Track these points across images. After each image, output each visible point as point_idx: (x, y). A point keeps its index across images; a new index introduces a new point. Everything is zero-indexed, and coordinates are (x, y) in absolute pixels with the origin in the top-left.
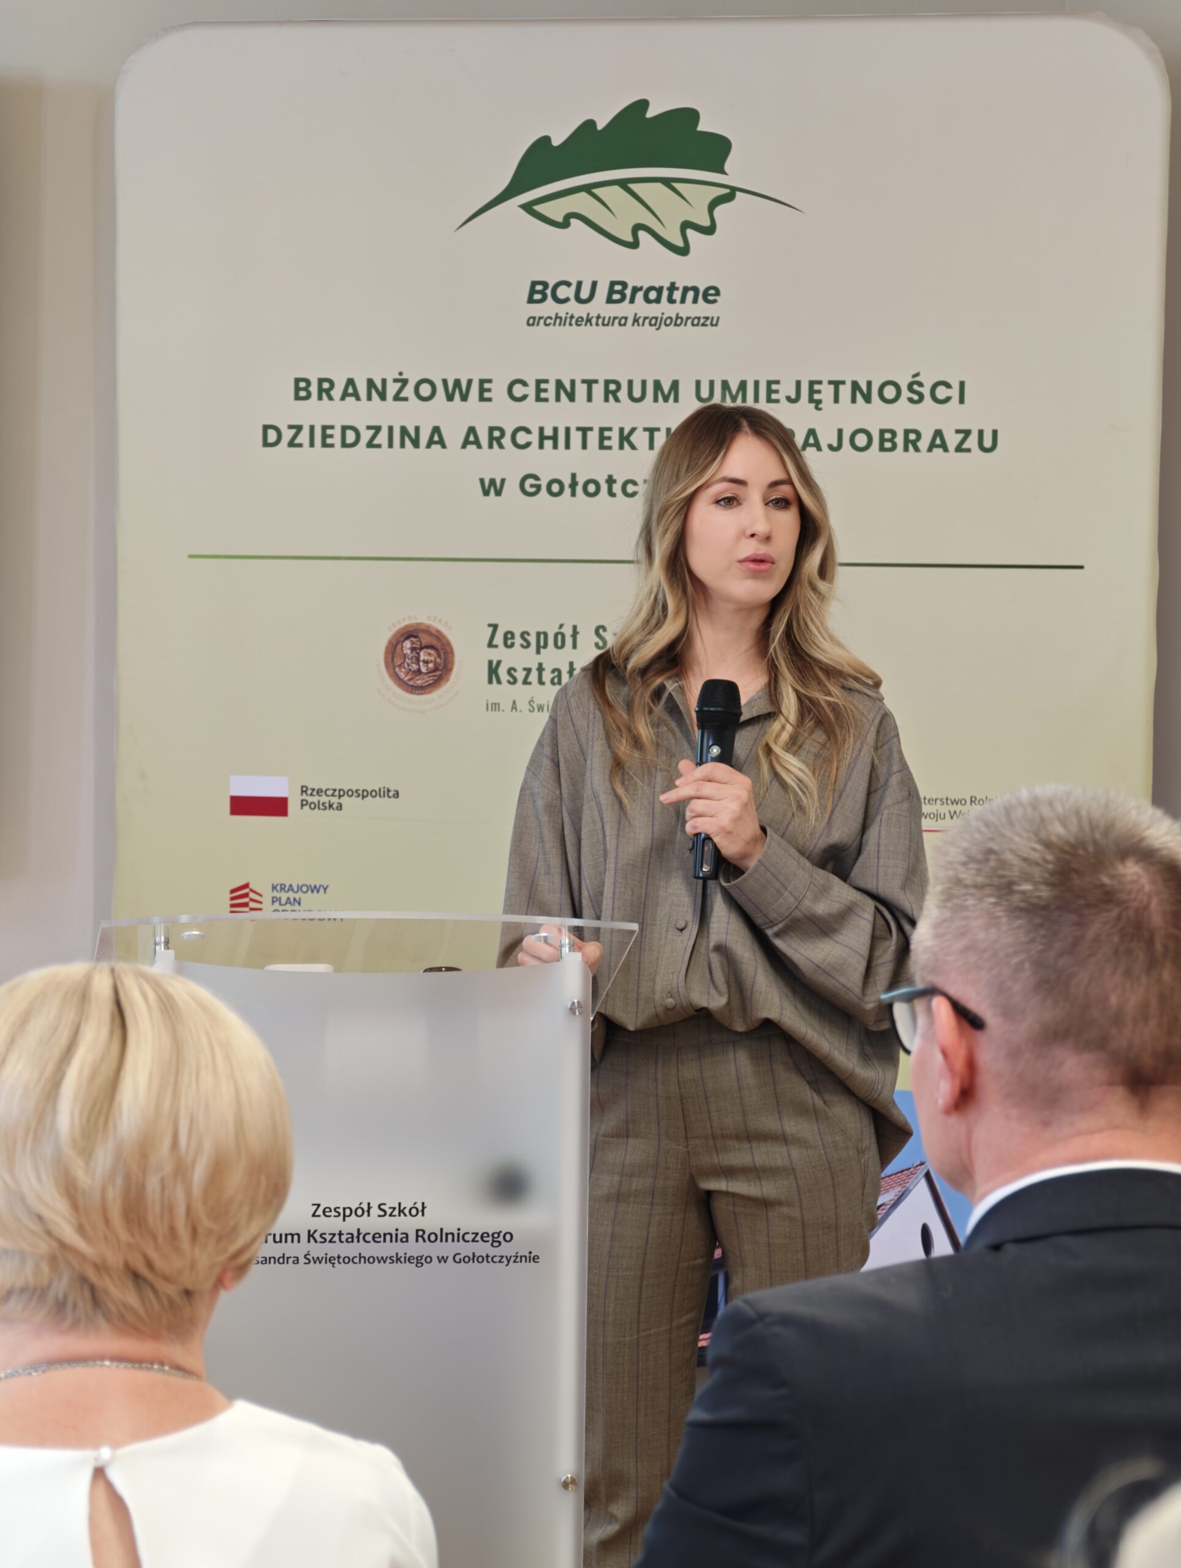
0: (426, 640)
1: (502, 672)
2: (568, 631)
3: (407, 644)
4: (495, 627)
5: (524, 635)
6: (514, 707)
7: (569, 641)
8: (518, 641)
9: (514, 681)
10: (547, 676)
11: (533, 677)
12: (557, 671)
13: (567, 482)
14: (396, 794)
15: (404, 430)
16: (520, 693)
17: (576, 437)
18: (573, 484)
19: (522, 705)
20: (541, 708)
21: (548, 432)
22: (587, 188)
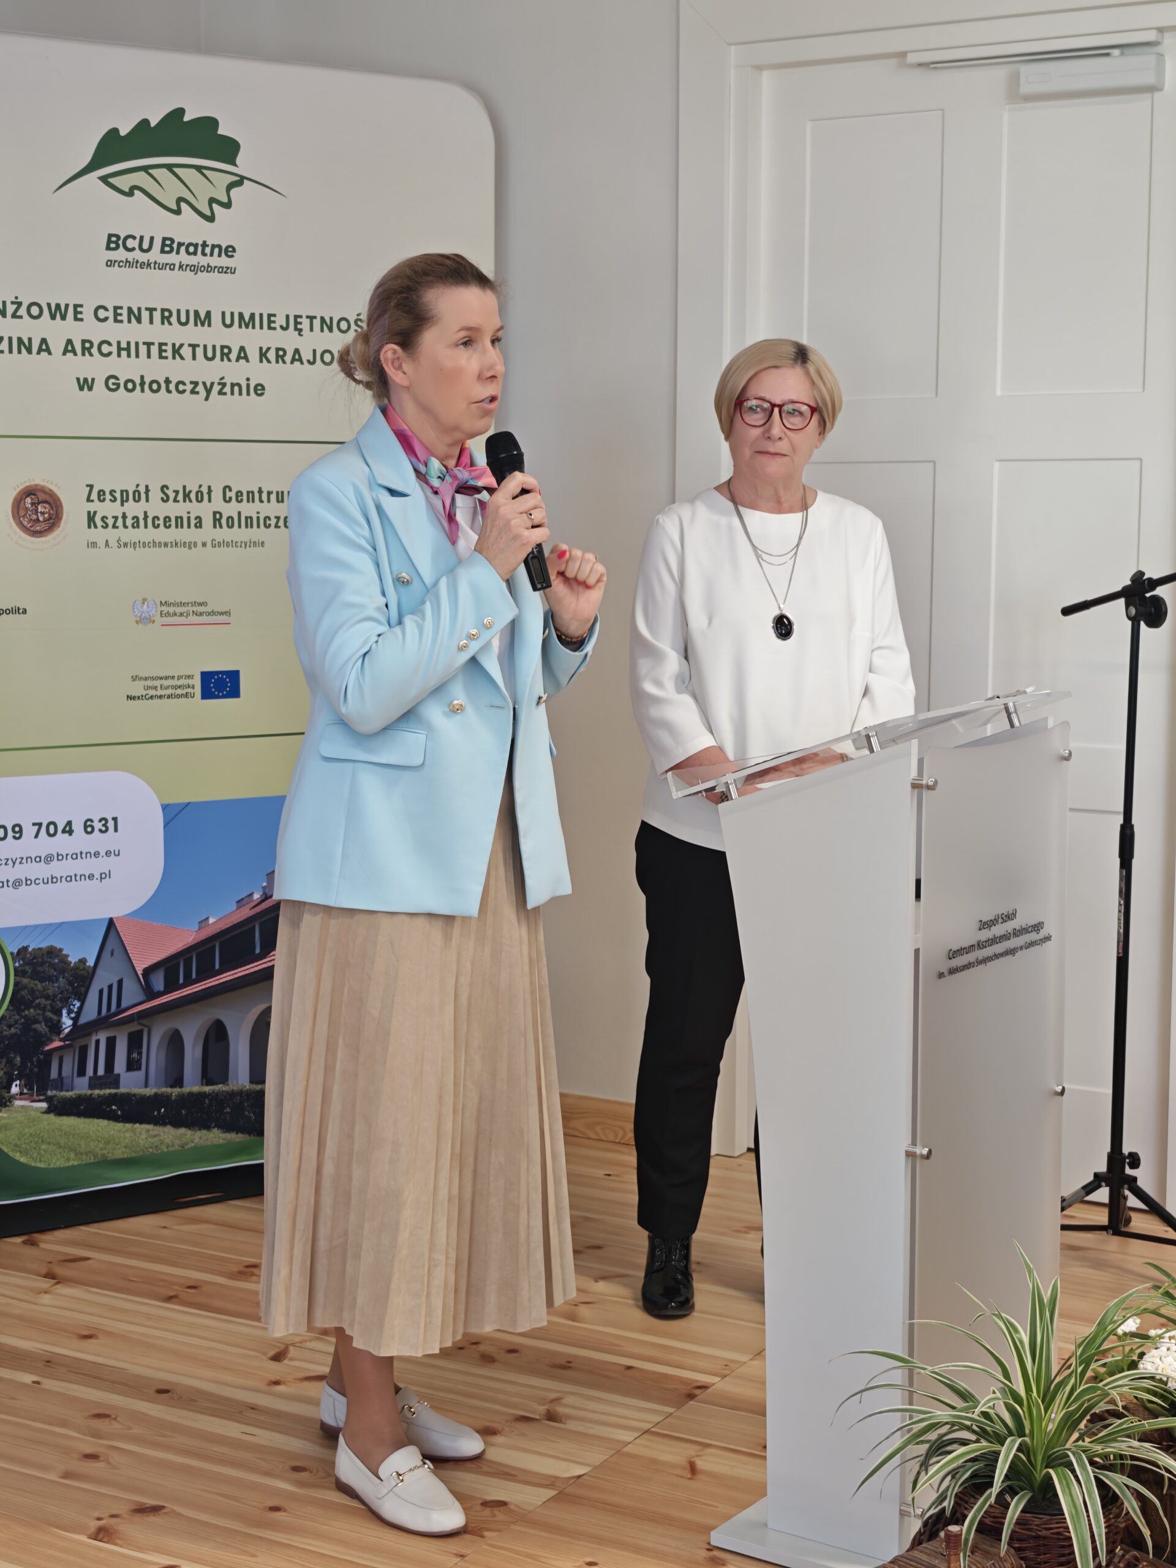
0: (42, 496)
1: (98, 519)
2: (142, 490)
3: (28, 500)
4: (91, 487)
5: (112, 492)
6: (107, 544)
7: (143, 496)
8: (108, 497)
9: (106, 526)
10: (129, 522)
11: (120, 523)
12: (136, 518)
13: (138, 381)
14: (25, 612)
15: (20, 340)
16: (111, 534)
17: (143, 349)
18: (142, 384)
19: (113, 543)
20: (126, 545)
21: (124, 345)
22: (145, 169)
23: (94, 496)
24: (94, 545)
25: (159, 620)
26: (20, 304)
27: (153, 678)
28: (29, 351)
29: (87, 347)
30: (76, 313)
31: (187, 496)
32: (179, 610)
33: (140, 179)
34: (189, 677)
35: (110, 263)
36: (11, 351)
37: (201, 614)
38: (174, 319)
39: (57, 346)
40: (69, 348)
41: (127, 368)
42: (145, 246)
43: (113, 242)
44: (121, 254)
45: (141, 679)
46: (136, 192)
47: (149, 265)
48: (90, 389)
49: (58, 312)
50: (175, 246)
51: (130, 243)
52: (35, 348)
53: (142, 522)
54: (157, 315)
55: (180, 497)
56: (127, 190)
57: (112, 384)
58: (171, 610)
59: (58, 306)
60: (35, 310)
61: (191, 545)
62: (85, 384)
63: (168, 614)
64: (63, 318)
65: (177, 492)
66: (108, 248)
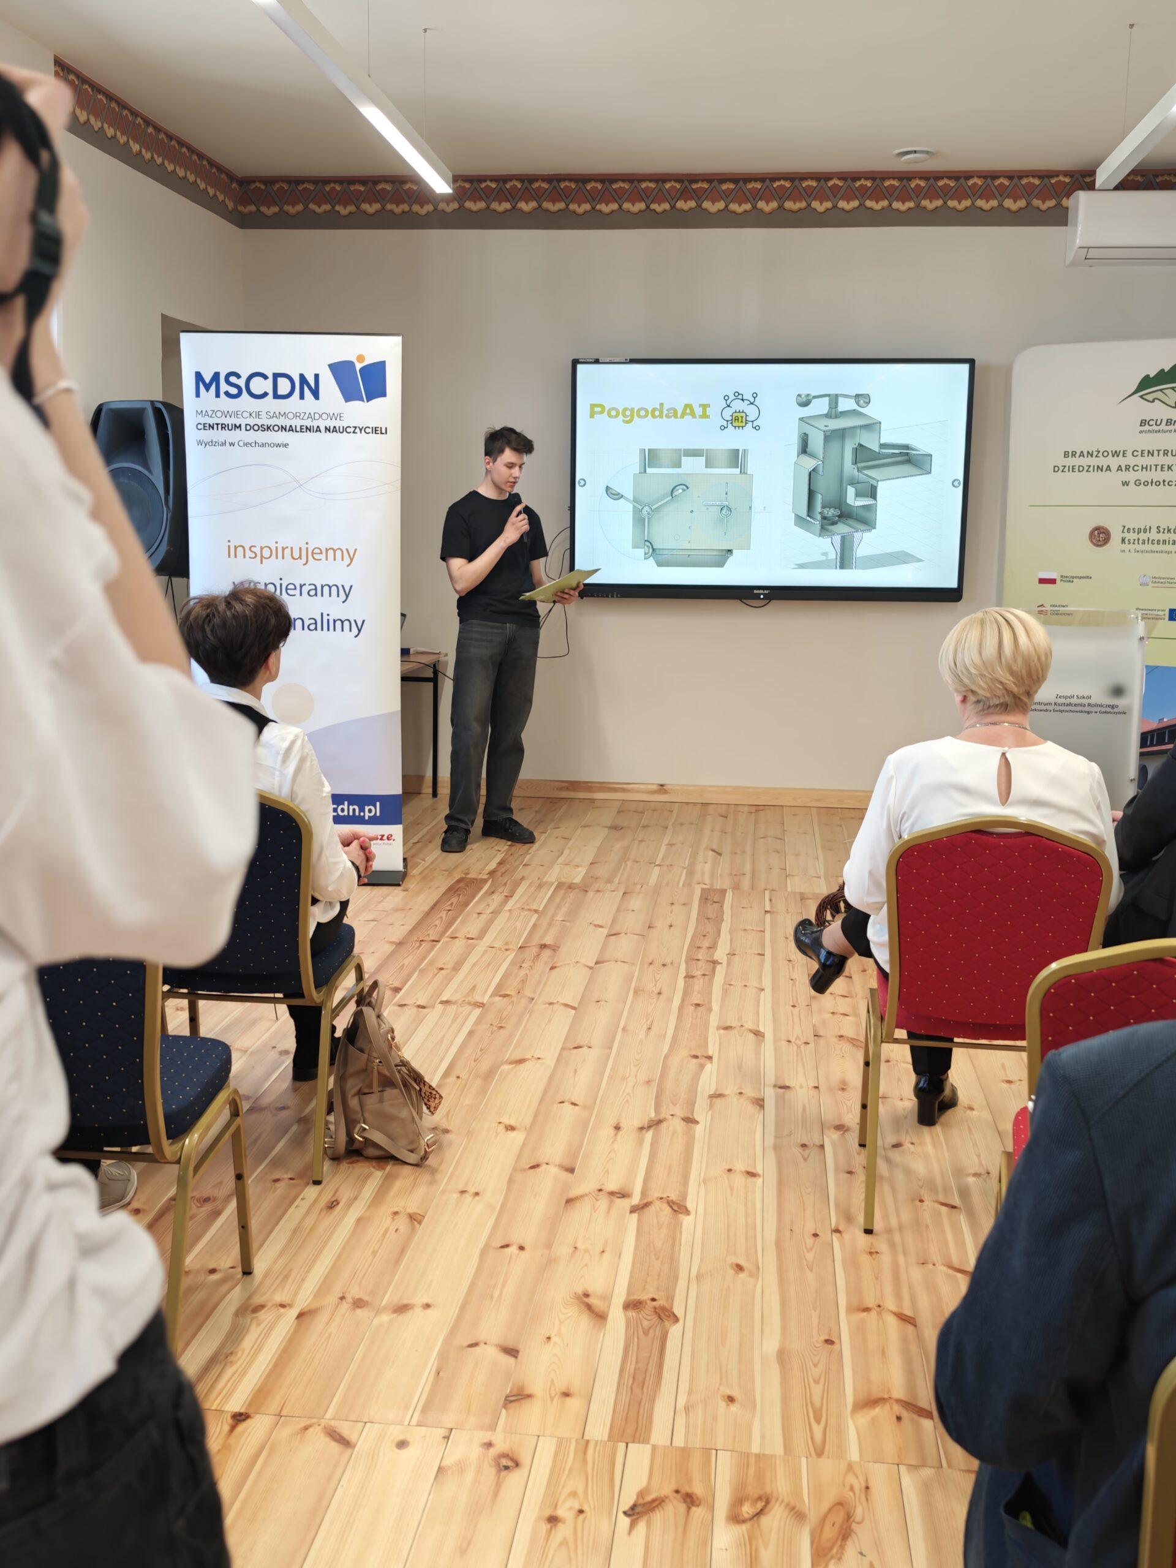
0: (1102, 530)
1: (1126, 541)
2: (1148, 528)
3: (1096, 532)
4: (1124, 527)
5: (1134, 529)
6: (1129, 551)
7: (1148, 531)
8: (1132, 531)
9: (1130, 543)
10: (1141, 542)
11: (1136, 542)
12: (1144, 541)
13: (1150, 482)
14: (1091, 578)
15: (1098, 467)
16: (1132, 547)
17: (1154, 468)
18: (1152, 483)
19: (1132, 551)
20: (1138, 551)
21: (1145, 466)
22: (1161, 390)
23: (1125, 530)
24: (1124, 551)
25: (1151, 585)
26: (1099, 452)
27: (1146, 610)
28: (1102, 470)
29: (1127, 468)
30: (1124, 454)
31: (1169, 531)
32: (1161, 581)
33: (1159, 395)
34: (1163, 611)
35: (1141, 432)
36: (1094, 471)
37: (1171, 583)
38: (1169, 454)
39: (1114, 468)
40: (1119, 468)
41: (1145, 476)
42: (1158, 423)
43: (1143, 423)
44: (1147, 428)
45: (1140, 609)
46: (1156, 401)
47: (1159, 431)
48: (1127, 485)
49: (1116, 454)
50: (1173, 422)
51: (1151, 423)
52: (1104, 469)
53: (1146, 542)
54: (1161, 453)
55: (1166, 531)
56: (1151, 400)
57: (1138, 483)
58: (1157, 580)
59: (1116, 452)
60: (1106, 454)
61: (1169, 552)
62: (1126, 484)
63: (1155, 582)
64: (1118, 456)
65: (1164, 529)
66: (1141, 425)
